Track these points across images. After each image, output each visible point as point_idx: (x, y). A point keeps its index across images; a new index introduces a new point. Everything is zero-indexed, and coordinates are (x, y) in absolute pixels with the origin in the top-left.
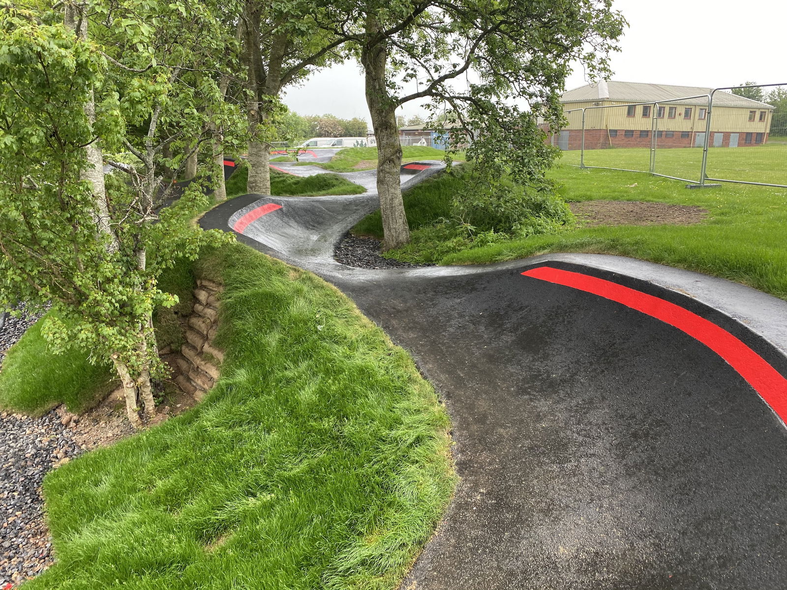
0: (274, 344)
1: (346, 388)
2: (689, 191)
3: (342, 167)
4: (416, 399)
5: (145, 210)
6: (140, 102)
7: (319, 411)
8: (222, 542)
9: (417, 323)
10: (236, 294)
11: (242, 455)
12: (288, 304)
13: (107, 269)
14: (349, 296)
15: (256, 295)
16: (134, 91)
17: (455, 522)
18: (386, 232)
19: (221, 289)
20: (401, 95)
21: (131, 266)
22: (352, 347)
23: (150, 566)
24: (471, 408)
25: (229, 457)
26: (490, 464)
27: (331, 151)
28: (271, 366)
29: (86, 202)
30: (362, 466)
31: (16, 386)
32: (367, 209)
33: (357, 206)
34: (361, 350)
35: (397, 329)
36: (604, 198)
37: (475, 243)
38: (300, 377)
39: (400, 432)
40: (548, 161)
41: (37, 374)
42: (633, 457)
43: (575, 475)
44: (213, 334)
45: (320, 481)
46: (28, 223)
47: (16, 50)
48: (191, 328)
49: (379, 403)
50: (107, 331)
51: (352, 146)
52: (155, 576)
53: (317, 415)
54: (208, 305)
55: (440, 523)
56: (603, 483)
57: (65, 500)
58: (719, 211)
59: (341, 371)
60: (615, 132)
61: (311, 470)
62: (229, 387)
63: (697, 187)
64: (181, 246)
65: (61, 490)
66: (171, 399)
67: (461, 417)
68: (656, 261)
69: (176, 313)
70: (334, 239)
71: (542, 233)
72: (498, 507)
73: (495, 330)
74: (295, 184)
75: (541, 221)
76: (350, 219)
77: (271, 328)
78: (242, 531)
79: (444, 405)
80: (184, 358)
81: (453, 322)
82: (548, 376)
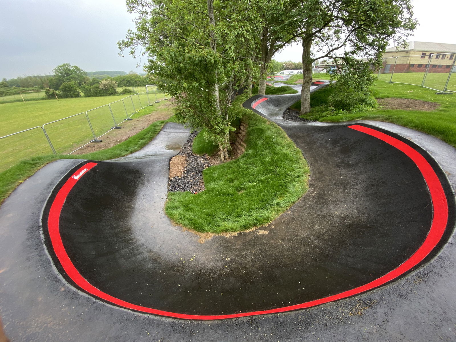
0: (260, 144)
1: (279, 159)
2: (436, 95)
3: (291, 83)
4: (300, 164)
5: (229, 103)
6: (230, 71)
7: (270, 164)
8: (242, 192)
9: (306, 141)
10: (251, 128)
11: (249, 172)
12: (266, 132)
13: (219, 120)
14: (284, 131)
15: (256, 129)
16: (228, 68)
17: (305, 199)
18: (302, 108)
19: (247, 126)
20: (315, 58)
21: (224, 119)
22: (283, 147)
23: (226, 194)
24: (318, 169)
25: (245, 172)
26: (320, 186)
27: (288, 76)
28: (259, 150)
29: (214, 101)
30: (280, 180)
31: (196, 148)
32: (297, 99)
33: (293, 98)
34: (286, 148)
35: (298, 142)
36: (395, 97)
37: (334, 114)
38: (266, 154)
39: (293, 173)
40: (371, 83)
41: (201, 145)
42: (370, 191)
43: (347, 193)
44: (244, 139)
45: (268, 182)
46: (201, 107)
47: (200, 58)
48: (238, 137)
49: (288, 164)
50: (218, 136)
51: (297, 74)
52: (226, 197)
53: (270, 165)
54: (243, 131)
55: (301, 199)
56: (357, 197)
57: (207, 176)
58: (445, 106)
59: (278, 154)
60: (413, 65)
61: (266, 179)
62: (247, 154)
63: (441, 94)
64: (237, 113)
65: (207, 174)
66: (232, 156)
67: (314, 171)
68: (405, 125)
69: (235, 132)
70: (283, 110)
71: (362, 111)
72: (319, 198)
73: (333, 146)
74: (274, 90)
75: (363, 107)
76: (290, 103)
77: (260, 139)
78: (247, 191)
79: (309, 167)
80: (236, 145)
81: (318, 142)
82: (348, 163)
